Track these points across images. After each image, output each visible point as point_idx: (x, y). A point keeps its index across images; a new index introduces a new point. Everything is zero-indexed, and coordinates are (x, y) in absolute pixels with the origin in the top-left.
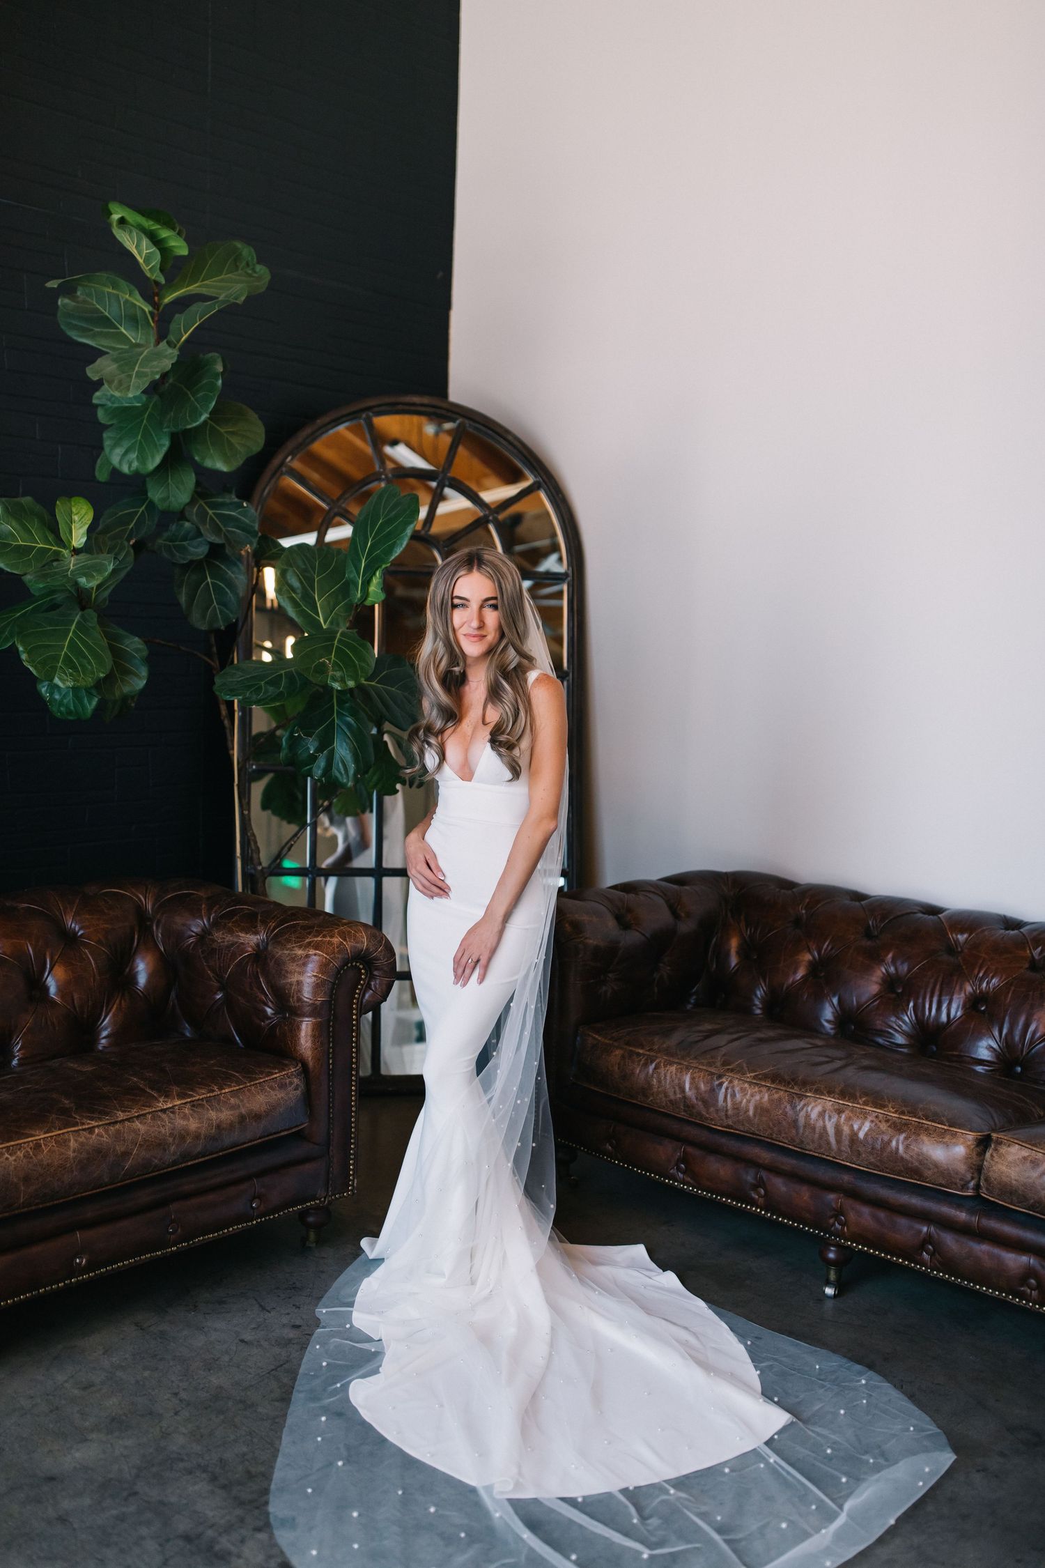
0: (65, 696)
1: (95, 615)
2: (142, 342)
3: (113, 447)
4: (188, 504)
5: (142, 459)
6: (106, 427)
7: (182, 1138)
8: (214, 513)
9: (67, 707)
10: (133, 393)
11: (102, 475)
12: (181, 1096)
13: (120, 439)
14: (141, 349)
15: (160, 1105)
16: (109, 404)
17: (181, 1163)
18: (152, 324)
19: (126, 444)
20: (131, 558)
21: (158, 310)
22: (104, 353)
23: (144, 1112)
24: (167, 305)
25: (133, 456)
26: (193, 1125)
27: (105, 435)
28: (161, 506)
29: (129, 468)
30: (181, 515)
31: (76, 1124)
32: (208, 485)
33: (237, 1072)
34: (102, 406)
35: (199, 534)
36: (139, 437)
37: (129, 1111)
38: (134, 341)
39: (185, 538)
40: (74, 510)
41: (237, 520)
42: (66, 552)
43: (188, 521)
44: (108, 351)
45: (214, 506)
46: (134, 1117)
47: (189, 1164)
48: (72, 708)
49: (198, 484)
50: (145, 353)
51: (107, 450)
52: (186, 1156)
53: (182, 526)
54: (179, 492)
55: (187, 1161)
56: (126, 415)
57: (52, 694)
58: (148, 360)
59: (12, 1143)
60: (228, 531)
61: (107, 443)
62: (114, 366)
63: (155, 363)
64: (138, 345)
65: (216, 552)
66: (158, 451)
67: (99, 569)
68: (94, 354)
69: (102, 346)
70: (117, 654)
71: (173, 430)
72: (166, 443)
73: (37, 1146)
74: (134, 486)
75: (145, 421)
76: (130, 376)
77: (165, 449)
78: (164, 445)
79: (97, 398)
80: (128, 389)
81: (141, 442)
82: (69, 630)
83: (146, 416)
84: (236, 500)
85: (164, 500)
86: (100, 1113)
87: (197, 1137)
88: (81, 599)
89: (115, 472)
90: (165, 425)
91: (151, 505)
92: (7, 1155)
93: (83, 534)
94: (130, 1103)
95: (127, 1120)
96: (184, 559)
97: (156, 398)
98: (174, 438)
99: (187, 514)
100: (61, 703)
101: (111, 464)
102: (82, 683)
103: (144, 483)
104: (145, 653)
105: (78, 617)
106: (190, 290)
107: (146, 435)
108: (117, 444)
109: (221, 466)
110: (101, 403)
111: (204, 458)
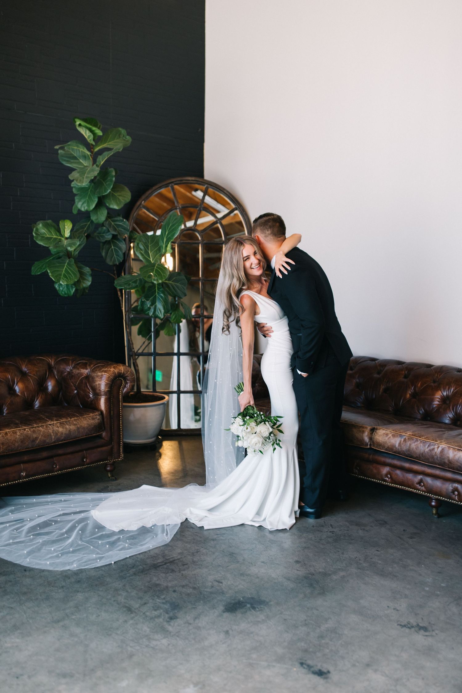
0: (64, 288)
1: (73, 260)
2: (88, 165)
3: (78, 202)
4: (105, 221)
5: (88, 206)
6: (75, 195)
7: (57, 434)
8: (114, 224)
10: (85, 183)
11: (75, 212)
12: (56, 420)
13: (81, 198)
14: (87, 167)
15: (49, 423)
17: (57, 443)
18: (91, 159)
19: (83, 201)
20: (85, 240)
21: (93, 154)
22: (75, 169)
23: (43, 425)
25: (85, 205)
26: (61, 430)
27: (76, 198)
28: (95, 222)
29: (84, 209)
30: (103, 225)
32: (112, 214)
33: (77, 414)
34: (75, 187)
35: (109, 231)
36: (88, 198)
37: (38, 424)
38: (85, 165)
39: (104, 233)
40: (66, 224)
41: (122, 226)
42: (63, 239)
43: (105, 227)
45: (114, 221)
46: (40, 426)
47: (60, 443)
48: (66, 292)
49: (108, 213)
50: (89, 169)
51: (76, 203)
52: (58, 440)
53: (103, 228)
54: (102, 217)
55: (59, 442)
56: (83, 190)
57: (59, 287)
58: (90, 172)
60: (119, 230)
61: (76, 200)
62: (78, 174)
63: (92, 173)
65: (115, 237)
66: (94, 203)
67: (74, 244)
68: (72, 170)
69: (74, 167)
70: (81, 273)
71: (99, 196)
72: (96, 200)
74: (86, 215)
75: (89, 193)
76: (84, 178)
77: (96, 202)
78: (96, 201)
79: (73, 184)
80: (83, 182)
81: (88, 200)
82: (65, 265)
83: (89, 191)
84: (121, 218)
85: (96, 220)
86: (28, 425)
87: (62, 433)
88: (68, 255)
89: (80, 211)
90: (96, 194)
91: (92, 221)
93: (69, 232)
94: (39, 422)
95: (37, 427)
96: (104, 240)
97: (93, 184)
98: (100, 199)
100: (62, 291)
101: (78, 208)
102: (69, 283)
103: (89, 214)
104: (91, 273)
105: (68, 261)
106: (104, 146)
107: (90, 197)
108: (80, 201)
109: (116, 207)
110: (74, 186)
111: (110, 205)
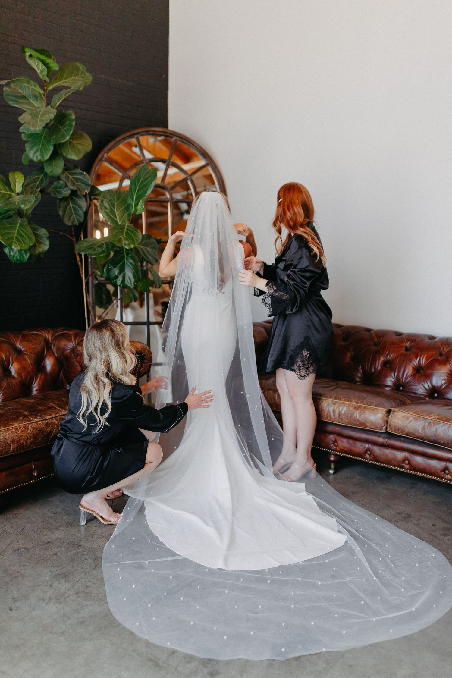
0: (15, 253)
1: (26, 220)
2: (40, 106)
4: (61, 174)
5: (42, 155)
6: (26, 142)
8: (72, 177)
9: (16, 258)
10: (39, 128)
11: (25, 162)
13: (33, 147)
14: (40, 109)
16: (26, 132)
18: (44, 98)
19: (35, 149)
20: (40, 196)
21: (46, 92)
22: (25, 111)
23: (57, 416)
24: (50, 91)
25: (38, 154)
27: (26, 145)
28: (50, 174)
29: (37, 159)
30: (59, 178)
31: (31, 421)
32: (70, 165)
34: (24, 133)
35: (67, 186)
36: (40, 146)
37: (51, 415)
38: (36, 106)
39: (61, 188)
40: (16, 177)
41: (82, 180)
42: (13, 194)
43: (61, 180)
44: (26, 110)
45: (71, 174)
46: (53, 418)
48: (19, 258)
49: (65, 165)
50: (42, 111)
51: (27, 152)
53: (60, 182)
54: (57, 168)
56: (34, 136)
57: (10, 253)
58: (43, 115)
59: (7, 428)
60: (78, 185)
61: (27, 149)
62: (30, 117)
63: (47, 116)
64: (39, 108)
65: (74, 193)
66: (49, 152)
67: (29, 201)
68: (21, 111)
69: (23, 108)
70: (37, 236)
71: (56, 143)
72: (52, 148)
73: (16, 429)
74: (39, 167)
75: (42, 140)
76: (37, 121)
77: (51, 151)
78: (50, 149)
79: (21, 129)
80: (37, 127)
81: (41, 149)
82: (16, 227)
83: (43, 137)
84: (81, 171)
85: (51, 172)
86: (39, 416)
88: (20, 213)
89: (31, 161)
90: (52, 141)
91: (46, 174)
92: (5, 432)
93: (20, 187)
94: (51, 413)
95: (50, 419)
96: (61, 196)
97: (46, 129)
98: (55, 146)
99: (61, 178)
100: (14, 256)
101: (29, 157)
102: (23, 248)
103: (42, 165)
104: (48, 235)
105: (20, 221)
106: (59, 84)
107: (43, 145)
108: (31, 149)
109: (75, 157)
110: (23, 131)
111: (67, 155)
